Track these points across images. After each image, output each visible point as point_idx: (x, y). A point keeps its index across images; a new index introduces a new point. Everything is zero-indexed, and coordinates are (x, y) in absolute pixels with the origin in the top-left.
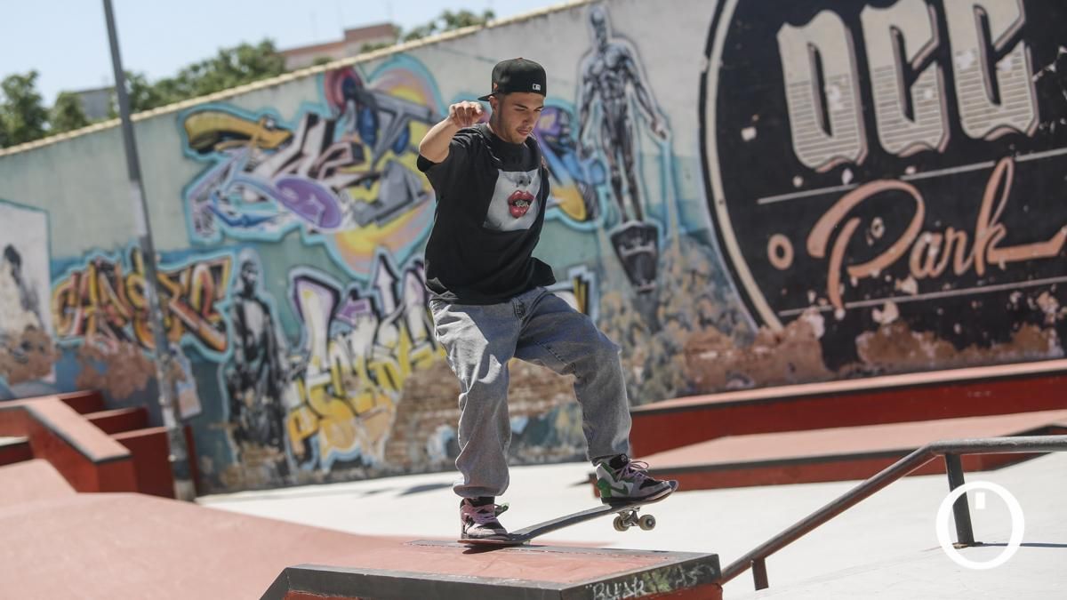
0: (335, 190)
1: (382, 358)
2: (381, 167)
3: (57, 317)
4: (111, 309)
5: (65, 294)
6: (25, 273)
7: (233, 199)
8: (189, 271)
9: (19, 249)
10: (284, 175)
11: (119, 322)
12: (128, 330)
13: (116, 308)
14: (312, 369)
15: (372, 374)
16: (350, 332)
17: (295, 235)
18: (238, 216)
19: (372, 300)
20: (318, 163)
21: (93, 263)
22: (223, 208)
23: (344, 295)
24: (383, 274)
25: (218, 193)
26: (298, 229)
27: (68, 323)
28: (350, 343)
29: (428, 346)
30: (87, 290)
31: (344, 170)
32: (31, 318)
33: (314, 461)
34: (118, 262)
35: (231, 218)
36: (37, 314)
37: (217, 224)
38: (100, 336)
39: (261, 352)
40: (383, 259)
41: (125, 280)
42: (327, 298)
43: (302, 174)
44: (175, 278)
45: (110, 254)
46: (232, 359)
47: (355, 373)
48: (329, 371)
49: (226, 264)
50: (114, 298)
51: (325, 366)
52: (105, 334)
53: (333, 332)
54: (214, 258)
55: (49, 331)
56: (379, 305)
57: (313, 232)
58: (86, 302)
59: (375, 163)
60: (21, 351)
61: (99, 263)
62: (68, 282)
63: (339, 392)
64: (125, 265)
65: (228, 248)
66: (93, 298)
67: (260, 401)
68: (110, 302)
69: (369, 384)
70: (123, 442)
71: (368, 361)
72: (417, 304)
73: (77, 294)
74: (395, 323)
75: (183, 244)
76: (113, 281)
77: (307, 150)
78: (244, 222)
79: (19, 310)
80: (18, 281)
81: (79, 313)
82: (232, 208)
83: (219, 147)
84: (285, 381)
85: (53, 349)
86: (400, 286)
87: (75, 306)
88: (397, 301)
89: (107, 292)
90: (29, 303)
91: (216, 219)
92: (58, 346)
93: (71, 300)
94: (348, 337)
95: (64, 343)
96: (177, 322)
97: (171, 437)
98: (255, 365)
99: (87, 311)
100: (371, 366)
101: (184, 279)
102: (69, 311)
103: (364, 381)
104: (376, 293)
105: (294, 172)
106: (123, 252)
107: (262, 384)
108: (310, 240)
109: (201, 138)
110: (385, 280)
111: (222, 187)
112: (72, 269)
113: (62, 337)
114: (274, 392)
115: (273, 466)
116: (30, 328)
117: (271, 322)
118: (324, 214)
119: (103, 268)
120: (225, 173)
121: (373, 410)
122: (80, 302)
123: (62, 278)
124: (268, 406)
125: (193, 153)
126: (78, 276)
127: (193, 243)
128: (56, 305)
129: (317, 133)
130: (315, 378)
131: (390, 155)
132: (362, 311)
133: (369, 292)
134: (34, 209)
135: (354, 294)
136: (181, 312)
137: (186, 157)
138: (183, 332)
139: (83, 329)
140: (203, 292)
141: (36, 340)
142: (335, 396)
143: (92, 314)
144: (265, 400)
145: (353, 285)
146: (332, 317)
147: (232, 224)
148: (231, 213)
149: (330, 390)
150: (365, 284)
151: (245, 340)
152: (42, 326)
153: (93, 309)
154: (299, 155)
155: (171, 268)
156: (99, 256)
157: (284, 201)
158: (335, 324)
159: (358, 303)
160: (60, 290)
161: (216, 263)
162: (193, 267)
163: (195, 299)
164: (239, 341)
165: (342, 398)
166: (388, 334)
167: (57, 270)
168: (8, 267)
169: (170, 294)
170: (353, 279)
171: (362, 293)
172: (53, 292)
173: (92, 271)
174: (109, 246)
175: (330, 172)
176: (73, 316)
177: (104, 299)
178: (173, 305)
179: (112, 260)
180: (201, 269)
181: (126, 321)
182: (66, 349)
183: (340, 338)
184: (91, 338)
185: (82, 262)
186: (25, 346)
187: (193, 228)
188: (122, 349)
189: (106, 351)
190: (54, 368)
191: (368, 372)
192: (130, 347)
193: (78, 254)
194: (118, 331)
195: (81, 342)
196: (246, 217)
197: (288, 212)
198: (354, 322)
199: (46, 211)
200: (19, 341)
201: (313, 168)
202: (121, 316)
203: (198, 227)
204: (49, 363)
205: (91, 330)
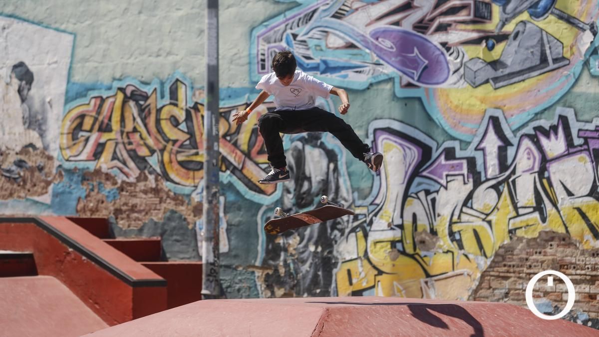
0: (445, 45)
1: (471, 221)
2: (510, 28)
3: (65, 141)
4: (136, 138)
5: (82, 117)
7: (312, 43)
9: (33, 67)
10: (383, 24)
11: (143, 152)
12: (153, 161)
13: (142, 138)
14: (380, 223)
15: (456, 236)
16: (437, 191)
17: (388, 86)
18: (317, 60)
19: (471, 162)
20: (429, 17)
21: (122, 90)
22: (298, 51)
23: (434, 154)
24: (492, 136)
25: (295, 36)
26: (391, 80)
27: (79, 147)
28: (434, 201)
29: (537, 215)
30: (109, 118)
31: (460, 26)
32: (33, 136)
34: (155, 92)
35: (307, 62)
36: (42, 135)
38: (116, 164)
40: (495, 121)
41: (159, 111)
42: (414, 153)
45: (146, 83)
46: (279, 202)
47: (434, 233)
48: (401, 227)
50: (142, 129)
51: (398, 221)
52: (123, 162)
53: (413, 189)
55: (54, 152)
56: (479, 167)
57: (409, 86)
58: (105, 128)
59: (504, 23)
61: (128, 90)
62: (87, 105)
63: (409, 250)
64: (162, 96)
66: (115, 125)
68: (135, 130)
69: (454, 247)
71: (451, 223)
72: (530, 170)
73: (96, 120)
74: (495, 187)
76: (144, 110)
78: (322, 67)
79: (20, 128)
80: (24, 99)
81: (95, 137)
82: (309, 53)
84: (342, 231)
85: (53, 170)
86: (511, 152)
87: (90, 130)
88: (503, 165)
89: (134, 120)
90: (34, 122)
92: (60, 167)
93: (88, 123)
94: (432, 196)
95: (68, 165)
97: (205, 270)
99: (105, 137)
100: (456, 228)
102: (82, 135)
103: (445, 242)
104: (478, 156)
106: (162, 84)
108: (403, 92)
110: (492, 143)
111: (301, 31)
112: (94, 94)
113: (68, 160)
114: (326, 242)
116: (30, 146)
117: (336, 169)
118: (425, 69)
119: (137, 96)
120: (310, 16)
121: (451, 273)
122: (98, 127)
123: (81, 101)
124: (315, 254)
126: (101, 100)
127: (252, 83)
128: (68, 125)
130: (381, 230)
131: (525, 16)
132: (456, 172)
133: (470, 152)
134: (59, 30)
135: (450, 154)
139: (97, 155)
141: (33, 161)
142: (403, 253)
143: (111, 140)
144: (312, 249)
145: (448, 144)
146: (416, 173)
147: (306, 69)
148: (308, 58)
149: (399, 247)
150: (465, 144)
152: (46, 148)
153: (113, 135)
154: (407, 6)
156: (132, 83)
157: (378, 50)
158: (417, 180)
159: (453, 162)
160: (75, 113)
163: (244, 138)
164: (291, 185)
165: (412, 256)
166: (485, 197)
167: (73, 95)
170: (451, 138)
171: (459, 153)
172: (68, 112)
173: (120, 98)
174: (146, 77)
175: (443, 28)
176: (87, 140)
177: (129, 127)
179: (148, 90)
181: (152, 152)
182: (70, 172)
183: (422, 195)
184: (105, 163)
185: (110, 88)
186: (20, 164)
187: (256, 67)
188: (142, 178)
189: (121, 178)
190: (50, 188)
191: (451, 234)
192: (151, 178)
193: (105, 78)
194: (141, 162)
195: (92, 166)
196: (325, 62)
197: (381, 62)
198: (443, 182)
199: (74, 34)
200: (12, 158)
201: (421, 21)
202: (148, 147)
203: (263, 67)
204: (48, 183)
205: (106, 156)
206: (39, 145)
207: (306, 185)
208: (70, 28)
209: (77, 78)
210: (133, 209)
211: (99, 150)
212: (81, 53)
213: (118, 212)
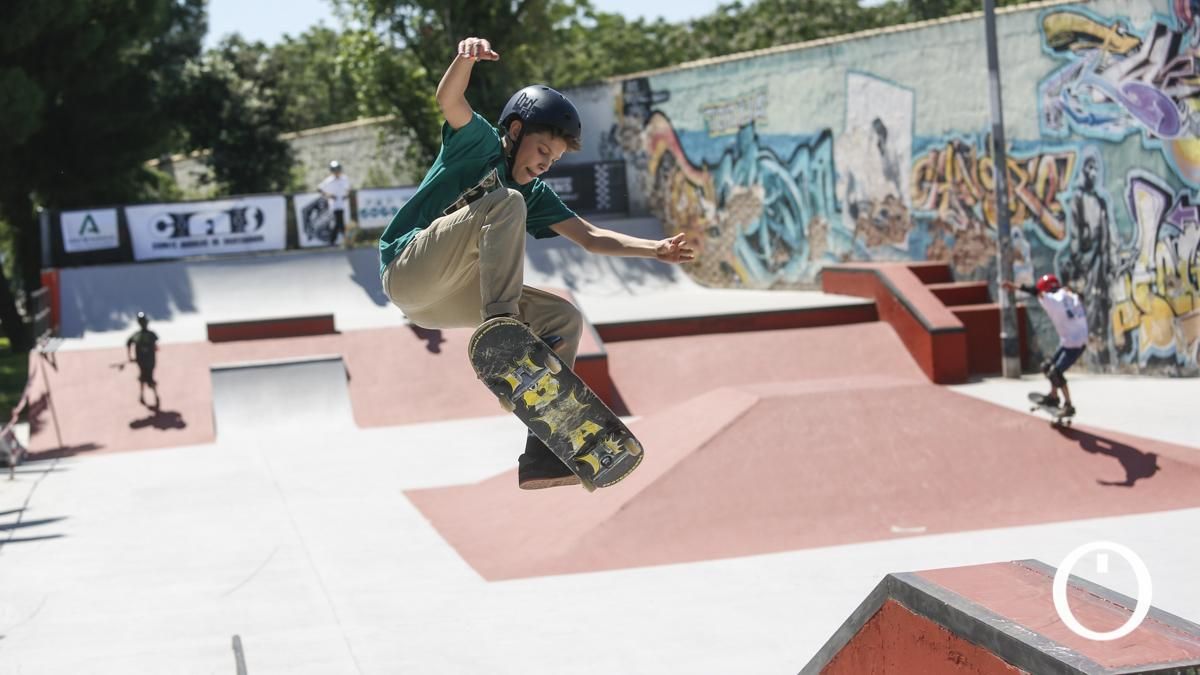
0: (1174, 98)
3: (914, 191)
4: (964, 188)
5: (924, 169)
6: (889, 146)
7: (1082, 97)
8: (1036, 160)
9: (887, 123)
10: (1131, 79)
11: (970, 201)
12: (977, 209)
13: (968, 188)
14: (1140, 267)
15: (1194, 278)
16: (1178, 236)
17: (1137, 138)
18: (1085, 114)
20: (1162, 72)
21: (951, 143)
22: (1072, 105)
23: (1174, 201)
25: (1069, 91)
26: (1139, 132)
27: (924, 197)
28: (1176, 245)
30: (944, 169)
31: (1185, 81)
32: (891, 187)
33: (1133, 354)
34: (974, 144)
35: (1079, 115)
36: (898, 185)
37: (1066, 119)
38: (952, 212)
39: (1095, 245)
41: (978, 162)
42: (1160, 201)
43: (1148, 80)
44: (1023, 166)
45: (967, 136)
46: (1068, 248)
47: (1178, 275)
48: (1155, 270)
49: (1070, 158)
50: (968, 180)
51: (1152, 265)
52: (957, 211)
53: (1162, 234)
54: (1061, 151)
55: (907, 203)
57: (1153, 137)
58: (941, 179)
60: (880, 218)
61: (956, 143)
62: (926, 158)
63: (1162, 291)
64: (980, 148)
65: (1073, 143)
66: (949, 177)
67: (1090, 290)
68: (963, 181)
69: (1190, 287)
70: (958, 314)
71: (1190, 266)
73: (934, 171)
75: (1033, 135)
76: (968, 162)
77: (1153, 58)
78: (1090, 120)
79: (881, 179)
80: (883, 152)
81: (935, 188)
82: (1081, 107)
83: (1074, 46)
84: (1114, 274)
85: (908, 219)
87: (931, 181)
89: (961, 171)
90: (891, 174)
91: (1065, 113)
92: (912, 216)
93: (929, 174)
94: (1175, 240)
95: (918, 214)
96: (1022, 207)
97: (1003, 315)
98: (1088, 257)
99: (943, 187)
100: (1193, 271)
101: (1031, 167)
102: (926, 185)
103: (1186, 284)
105: (1140, 78)
106: (979, 137)
107: (1093, 274)
108: (1149, 144)
109: (1057, 37)
111: (1073, 85)
112: (931, 147)
113: (917, 209)
114: (1103, 284)
115: (1095, 352)
116: (890, 196)
117: (1107, 217)
118: (1163, 121)
119: (961, 149)
120: (1078, 72)
121: (1191, 313)
122: (935, 178)
123: (923, 154)
124: (1096, 296)
125: (1049, 50)
126: (937, 153)
127: (1044, 136)
128: (915, 176)
129: (1164, 43)
130: (1141, 276)
132: (1190, 218)
134: (903, 88)
135: (1184, 201)
136: (1026, 198)
137: (1044, 53)
138: (1026, 218)
139: (937, 204)
140: (1048, 182)
141: (893, 211)
142: (1158, 294)
143: (945, 190)
144: (1094, 291)
145: (1183, 192)
146: (1163, 220)
147: (1079, 121)
148: (1079, 111)
149: (1155, 289)
150: (1195, 191)
151: (1081, 232)
152: (901, 198)
153: (947, 186)
154: (1146, 63)
155: (1020, 156)
156: (956, 137)
157: (1127, 103)
158: (1164, 226)
159: (1187, 209)
160: (919, 165)
161: (1063, 156)
162: (1041, 157)
163: (1040, 187)
164: (1076, 231)
165: (1164, 298)
167: (919, 147)
168: (876, 137)
169: (1018, 180)
170: (1186, 186)
171: (1191, 201)
172: (914, 164)
173: (950, 151)
174: (967, 130)
175: (1173, 82)
176: (929, 190)
177: (958, 178)
178: (1019, 190)
179: (968, 142)
180: (1048, 159)
181: (976, 201)
182: (920, 221)
183: (1168, 240)
184: (944, 212)
185: (941, 141)
186: (884, 213)
187: (1044, 120)
188: (971, 226)
189: (956, 226)
190: (907, 236)
191: (1190, 276)
192: (977, 225)
193: (938, 133)
194: (968, 209)
195: (934, 214)
196: (1092, 115)
197: (1132, 115)
198: (1182, 227)
199: (913, 90)
200: (879, 208)
201: (1157, 76)
202: (972, 195)
203: (1049, 120)
204: (904, 231)
205: (944, 205)
206: (896, 195)
207: (1086, 232)
208: (909, 83)
209: (919, 132)
210: (967, 255)
211: (939, 198)
212: (920, 108)
213: (956, 258)
